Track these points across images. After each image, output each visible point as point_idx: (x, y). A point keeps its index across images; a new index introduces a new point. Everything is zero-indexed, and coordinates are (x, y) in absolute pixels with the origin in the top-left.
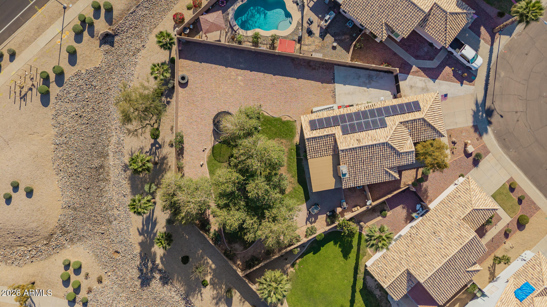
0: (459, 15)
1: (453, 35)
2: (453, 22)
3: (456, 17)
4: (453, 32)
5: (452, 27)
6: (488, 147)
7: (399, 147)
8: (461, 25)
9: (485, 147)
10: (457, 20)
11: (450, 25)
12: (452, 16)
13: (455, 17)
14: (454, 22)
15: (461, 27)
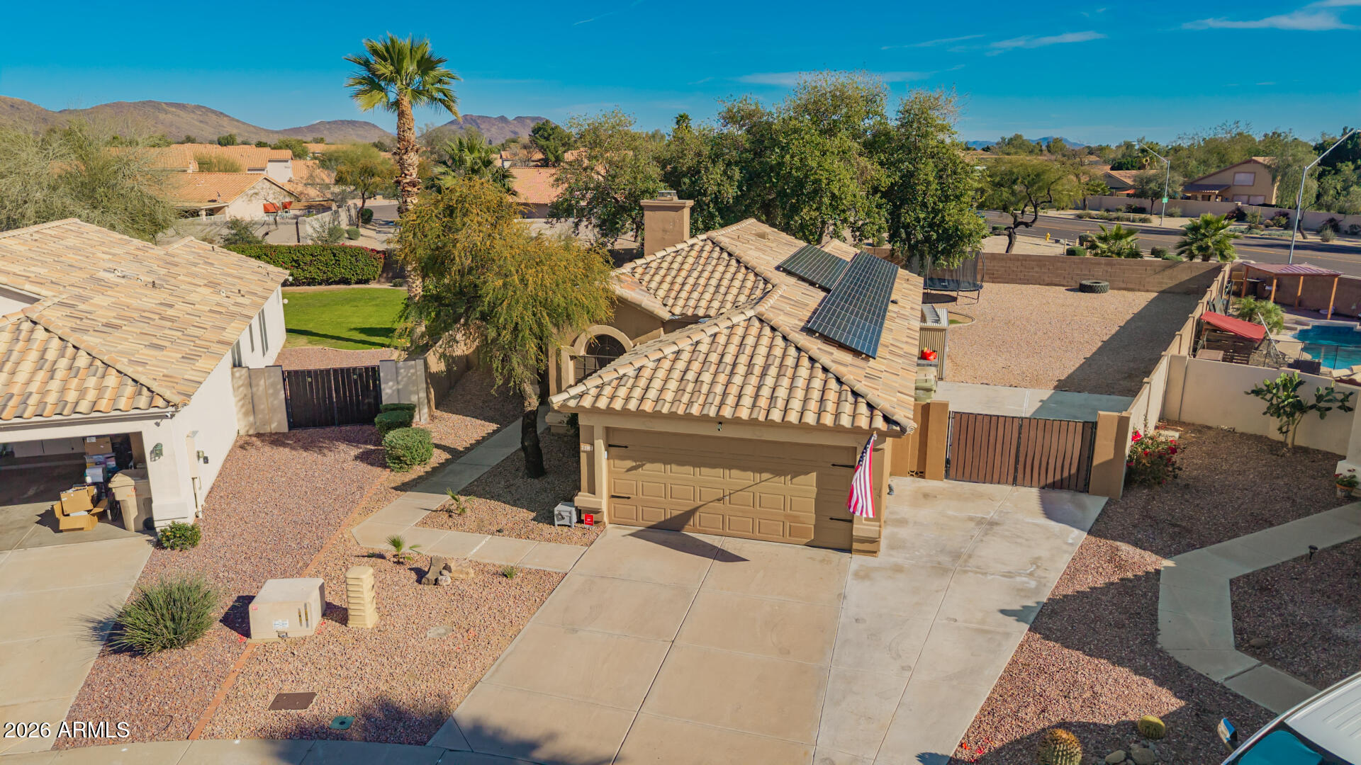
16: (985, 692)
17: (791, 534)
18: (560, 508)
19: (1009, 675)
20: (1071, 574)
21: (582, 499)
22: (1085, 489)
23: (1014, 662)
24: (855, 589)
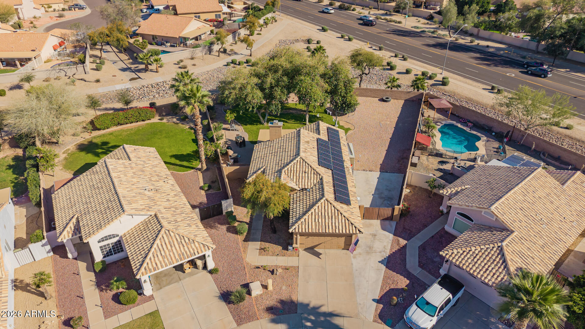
0: (502, 267)
1: (464, 262)
2: (488, 258)
3: (498, 262)
4: (470, 261)
5: (478, 257)
6: (250, 324)
7: (289, 169)
8: (485, 275)
9: (251, 317)
10: (493, 266)
11: (480, 254)
12: (498, 254)
13: (498, 260)
14: (488, 261)
15: (482, 276)
16: (380, 284)
17: (338, 248)
18: (289, 248)
19: (384, 280)
20: (391, 249)
21: (294, 245)
22: (392, 220)
23: (384, 276)
24: (354, 261)
